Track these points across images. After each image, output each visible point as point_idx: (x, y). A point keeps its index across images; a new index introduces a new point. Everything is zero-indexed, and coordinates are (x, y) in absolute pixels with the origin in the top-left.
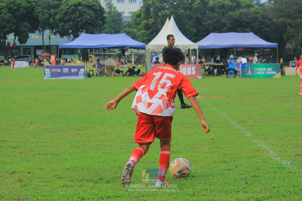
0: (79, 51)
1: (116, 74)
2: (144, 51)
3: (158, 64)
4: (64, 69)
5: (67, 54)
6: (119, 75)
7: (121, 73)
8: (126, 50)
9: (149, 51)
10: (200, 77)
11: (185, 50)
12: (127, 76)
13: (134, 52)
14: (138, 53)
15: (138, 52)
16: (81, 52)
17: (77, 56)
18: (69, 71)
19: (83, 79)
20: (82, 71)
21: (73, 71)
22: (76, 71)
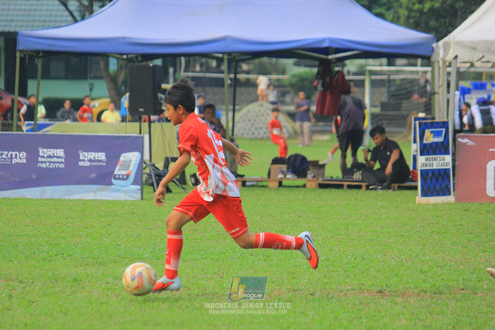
0: (113, 65)
1: (291, 179)
2: (419, 69)
4: (42, 152)
5: (58, 78)
6: (300, 182)
7: (310, 176)
9: (449, 69)
13: (372, 73)
14: (392, 77)
15: (390, 73)
16: (120, 68)
17: (102, 88)
18: (65, 159)
19: (135, 199)
20: (130, 161)
21: (88, 161)
22: (101, 161)
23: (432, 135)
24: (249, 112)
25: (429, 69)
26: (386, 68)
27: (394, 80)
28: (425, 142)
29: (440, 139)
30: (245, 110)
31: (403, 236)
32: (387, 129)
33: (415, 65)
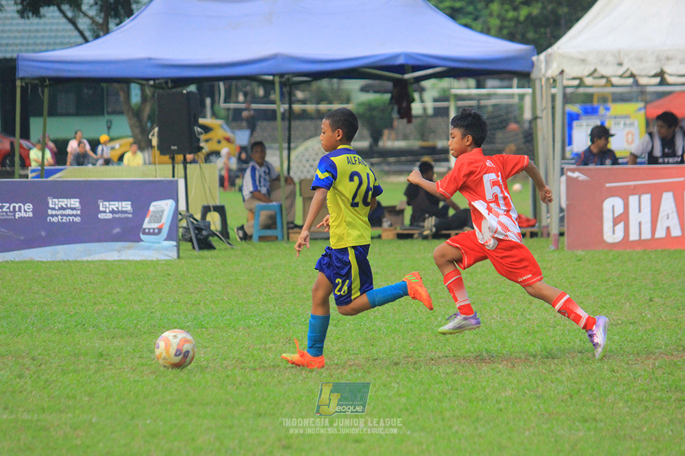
0: (136, 96)
2: (515, 91)
3: (608, 165)
4: (53, 202)
5: (67, 114)
7: (386, 224)
8: (415, 86)
9: (554, 91)
12: (426, 238)
13: (459, 98)
14: (483, 103)
15: (479, 98)
16: (144, 98)
17: (122, 125)
18: (81, 210)
19: (170, 258)
20: (163, 211)
21: (110, 212)
22: (126, 212)
24: (307, 150)
25: (529, 91)
26: (475, 91)
27: (486, 107)
30: (301, 148)
31: (504, 292)
33: (510, 87)
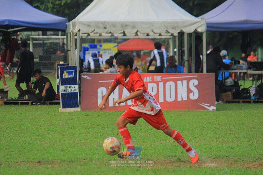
2: (60, 37)
9: (76, 37)
10: (212, 108)
11: (172, 35)
13: (34, 39)
14: (45, 42)
15: (44, 39)
23: (68, 74)
25: (65, 37)
26: (41, 37)
27: (46, 43)
28: (63, 78)
29: (72, 76)
31: (52, 130)
32: (42, 71)
33: (58, 35)
